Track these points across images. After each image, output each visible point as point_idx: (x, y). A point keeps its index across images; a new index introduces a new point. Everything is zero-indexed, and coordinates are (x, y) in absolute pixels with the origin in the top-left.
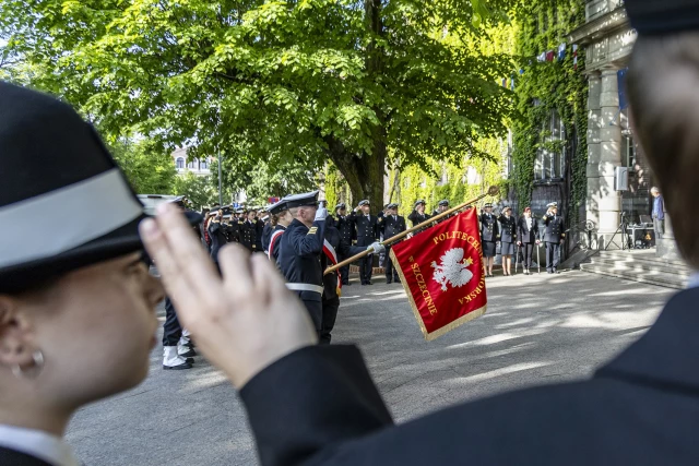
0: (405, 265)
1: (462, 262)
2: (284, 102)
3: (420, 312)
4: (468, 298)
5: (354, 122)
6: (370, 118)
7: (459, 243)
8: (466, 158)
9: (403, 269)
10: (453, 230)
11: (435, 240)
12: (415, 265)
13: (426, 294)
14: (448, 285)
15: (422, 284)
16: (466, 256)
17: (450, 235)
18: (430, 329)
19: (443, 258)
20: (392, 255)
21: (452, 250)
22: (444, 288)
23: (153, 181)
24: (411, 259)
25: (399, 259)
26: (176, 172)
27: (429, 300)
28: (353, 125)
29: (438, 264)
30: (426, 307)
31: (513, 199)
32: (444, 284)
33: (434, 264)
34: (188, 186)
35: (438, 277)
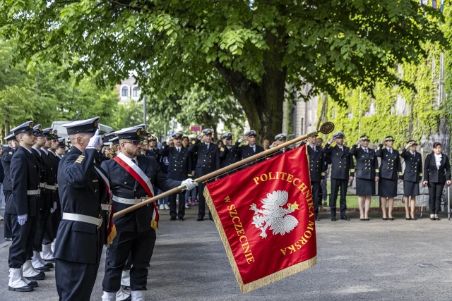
0: (220, 205)
1: (285, 207)
2: (166, 28)
3: (236, 259)
4: (292, 248)
5: (236, 47)
6: (253, 41)
7: (282, 186)
8: (379, 86)
9: (218, 210)
10: (276, 170)
11: (256, 180)
12: (232, 207)
13: (243, 239)
14: (269, 232)
15: (240, 229)
16: (291, 200)
17: (273, 175)
18: (247, 279)
19: (264, 201)
20: (206, 193)
21: (274, 192)
22: (264, 235)
23: (96, 109)
24: (227, 199)
25: (214, 198)
26: (118, 100)
27: (246, 247)
28: (234, 50)
29: (259, 207)
30: (243, 255)
31: (445, 133)
32: (263, 230)
33: (254, 207)
34: (131, 114)
35: (257, 221)
